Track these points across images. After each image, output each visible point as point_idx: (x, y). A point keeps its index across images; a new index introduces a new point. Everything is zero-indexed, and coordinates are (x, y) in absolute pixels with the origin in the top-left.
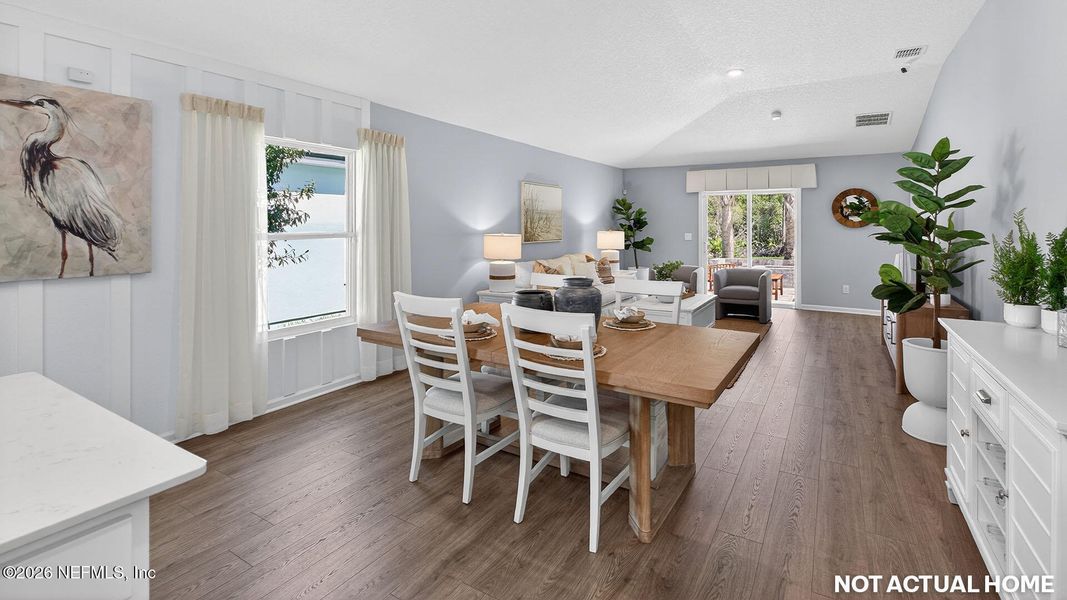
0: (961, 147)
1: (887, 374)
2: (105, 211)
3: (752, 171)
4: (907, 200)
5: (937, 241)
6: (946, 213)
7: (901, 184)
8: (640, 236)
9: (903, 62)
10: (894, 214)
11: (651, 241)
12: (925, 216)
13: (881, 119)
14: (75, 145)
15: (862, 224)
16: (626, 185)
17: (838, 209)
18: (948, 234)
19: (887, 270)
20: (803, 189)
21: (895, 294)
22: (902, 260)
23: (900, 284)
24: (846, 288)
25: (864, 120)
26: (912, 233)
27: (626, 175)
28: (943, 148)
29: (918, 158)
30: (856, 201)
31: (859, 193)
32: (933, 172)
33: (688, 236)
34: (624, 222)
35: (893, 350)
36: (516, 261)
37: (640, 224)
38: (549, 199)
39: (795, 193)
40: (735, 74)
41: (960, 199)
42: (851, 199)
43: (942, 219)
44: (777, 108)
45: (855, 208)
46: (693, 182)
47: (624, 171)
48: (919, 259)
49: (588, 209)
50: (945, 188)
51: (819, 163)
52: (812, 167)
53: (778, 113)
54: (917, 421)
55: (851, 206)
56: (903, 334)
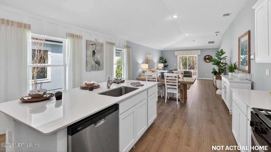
0: (224, 51)
1: (214, 88)
2: (100, 60)
3: (188, 51)
4: (216, 58)
5: (221, 65)
6: (222, 60)
7: (216, 56)
8: (166, 64)
9: (217, 34)
10: (215, 61)
11: (168, 65)
12: (219, 61)
13: (213, 42)
14: (97, 50)
15: (209, 62)
16: (162, 54)
17: (205, 59)
18: (222, 64)
19: (214, 69)
20: (198, 55)
21: (215, 73)
22: (216, 68)
23: (216, 71)
24: (206, 75)
25: (209, 43)
26: (218, 63)
27: (162, 52)
28: (222, 51)
29: (218, 52)
30: (208, 57)
31: (208, 56)
32: (220, 54)
33: (175, 64)
34: (162, 62)
35: (215, 83)
36: (147, 69)
37: (166, 62)
38: (150, 57)
39: (197, 55)
40: (187, 35)
41: (224, 58)
42: (207, 57)
43: (222, 61)
44: (194, 40)
45: (208, 59)
46: (176, 53)
47: (162, 51)
48: (219, 68)
49: (156, 59)
50: (222, 57)
51: (202, 50)
52: (200, 51)
53: (194, 41)
54: (218, 92)
55: (207, 58)
56: (216, 79)
